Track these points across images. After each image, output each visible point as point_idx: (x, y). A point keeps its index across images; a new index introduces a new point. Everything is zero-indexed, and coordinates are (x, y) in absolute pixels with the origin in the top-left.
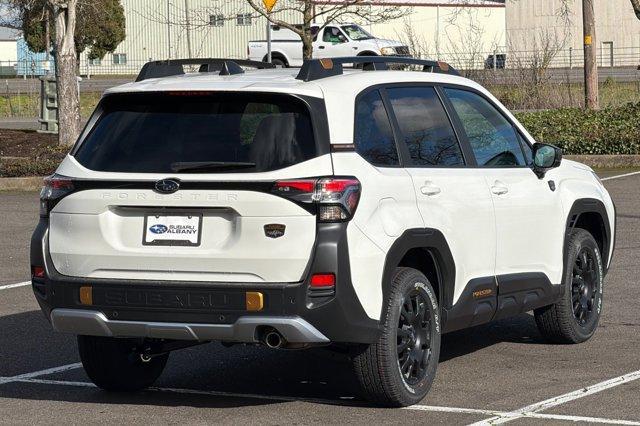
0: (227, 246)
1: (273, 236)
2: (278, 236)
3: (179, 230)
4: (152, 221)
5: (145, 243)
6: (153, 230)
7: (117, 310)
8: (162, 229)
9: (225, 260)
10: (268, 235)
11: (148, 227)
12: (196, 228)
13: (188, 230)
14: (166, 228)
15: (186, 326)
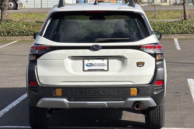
0: (120, 71)
1: (140, 67)
2: (142, 66)
3: (99, 65)
4: (86, 62)
5: (84, 70)
6: (87, 65)
7: (73, 98)
8: (91, 65)
9: (119, 76)
10: (138, 66)
11: (85, 64)
12: (106, 64)
13: (103, 65)
14: (93, 65)
15: (105, 102)
